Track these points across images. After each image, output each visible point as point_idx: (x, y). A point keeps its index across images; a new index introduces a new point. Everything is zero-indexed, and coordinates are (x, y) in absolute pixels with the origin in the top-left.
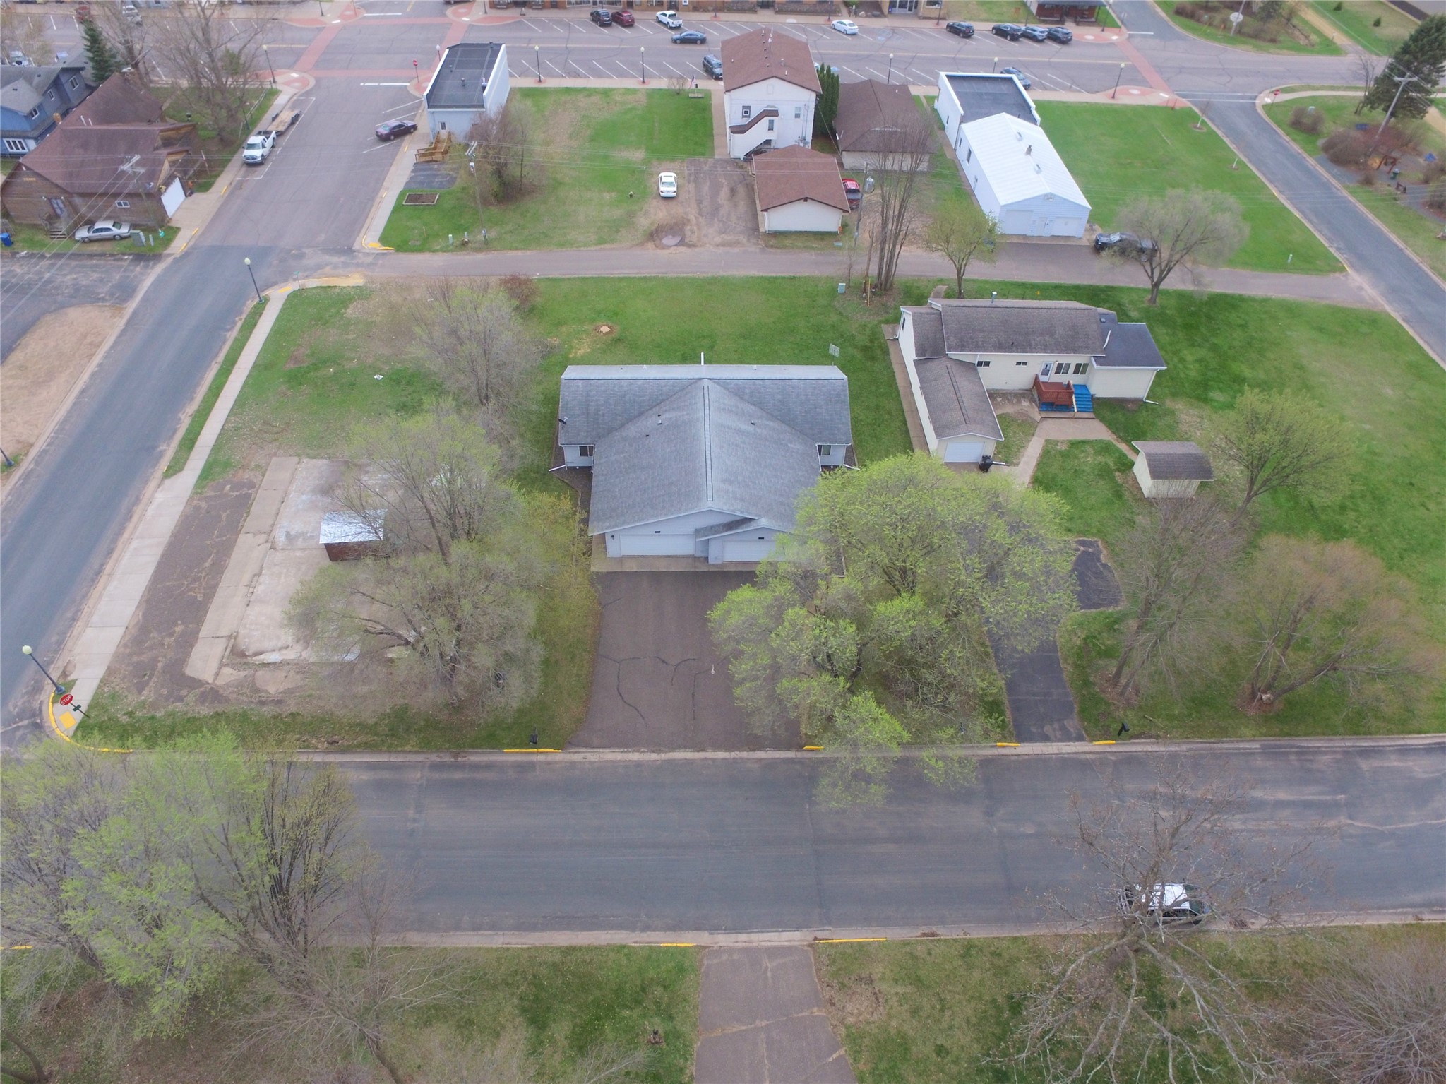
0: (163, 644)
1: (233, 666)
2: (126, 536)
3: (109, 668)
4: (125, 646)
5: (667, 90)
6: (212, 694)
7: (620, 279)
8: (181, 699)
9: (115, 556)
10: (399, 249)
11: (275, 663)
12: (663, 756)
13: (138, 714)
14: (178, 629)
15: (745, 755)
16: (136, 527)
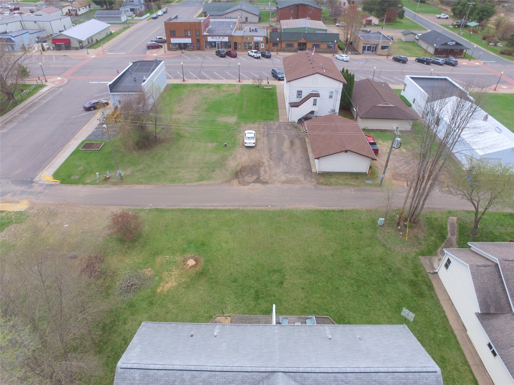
5: (252, 85)
10: (64, 181)
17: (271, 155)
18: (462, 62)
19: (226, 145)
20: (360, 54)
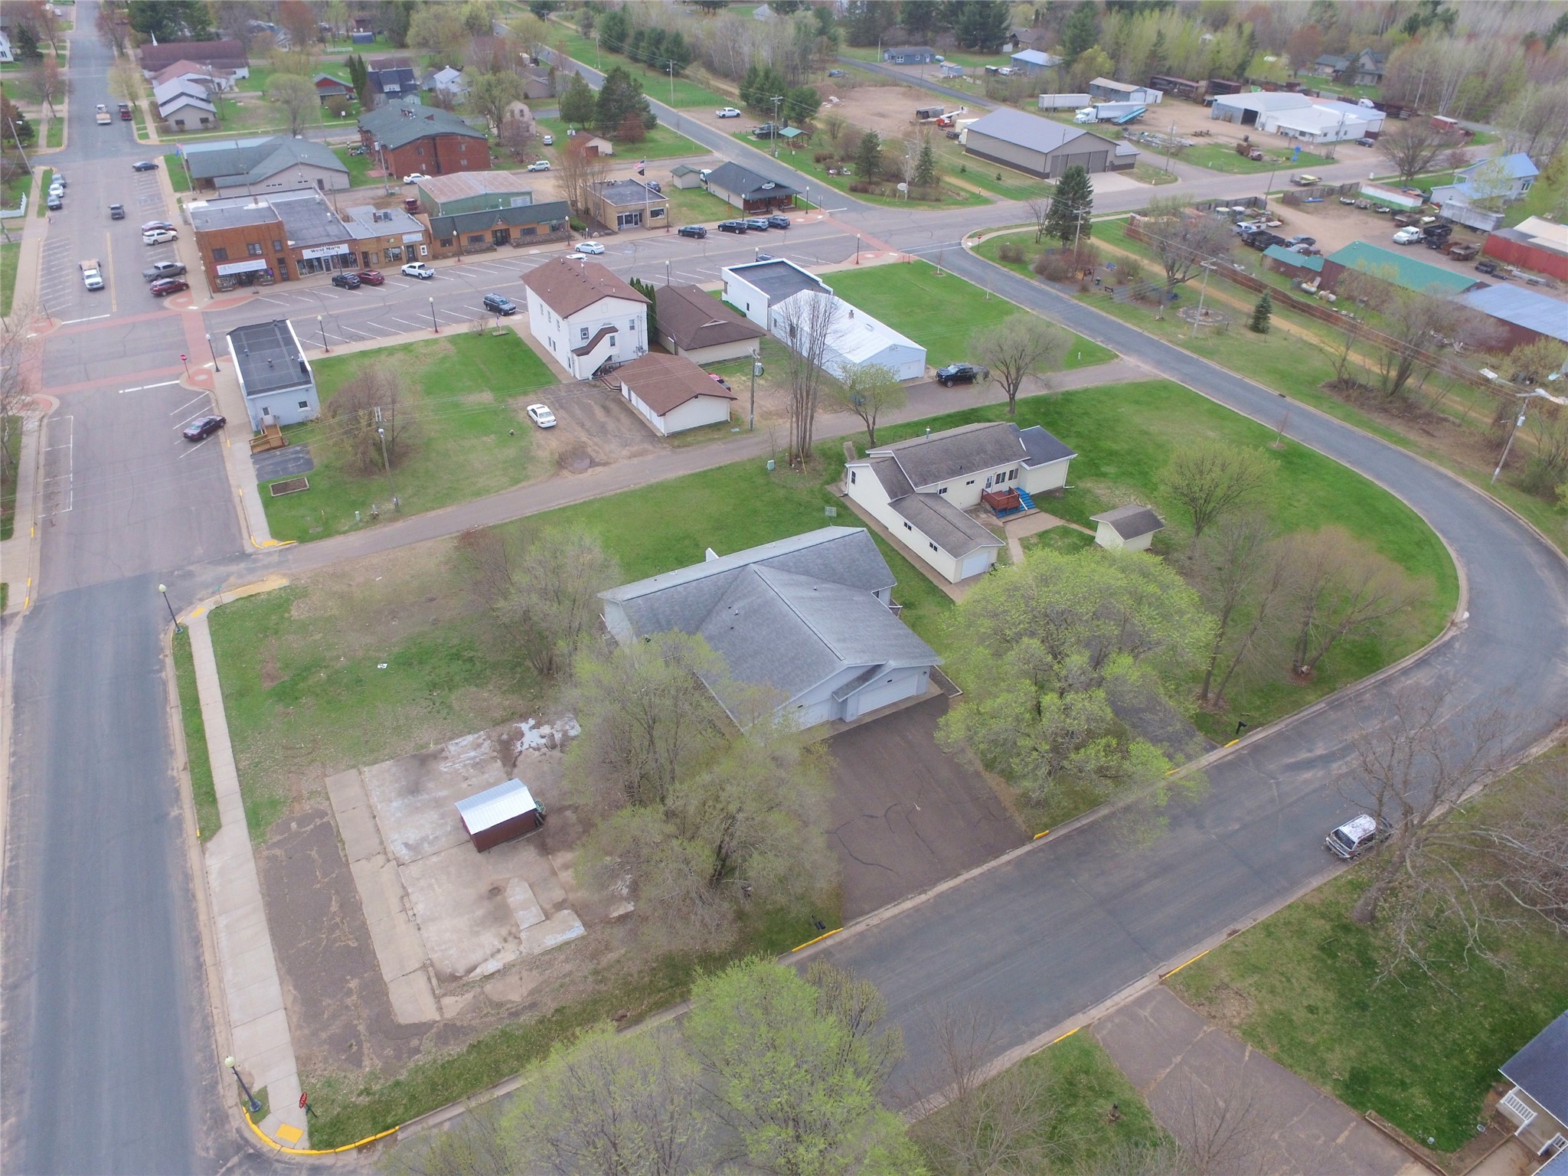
0: (347, 1007)
1: (452, 993)
2: (203, 917)
3: (297, 1058)
4: (299, 1027)
5: (467, 333)
6: (449, 1031)
7: (563, 510)
8: (417, 1051)
9: (206, 942)
10: (304, 538)
11: (499, 971)
12: (931, 894)
13: (376, 1088)
14: (353, 984)
15: (993, 864)
16: (209, 904)
17: (588, 431)
18: (796, 218)
19: (512, 434)
20: (616, 233)
